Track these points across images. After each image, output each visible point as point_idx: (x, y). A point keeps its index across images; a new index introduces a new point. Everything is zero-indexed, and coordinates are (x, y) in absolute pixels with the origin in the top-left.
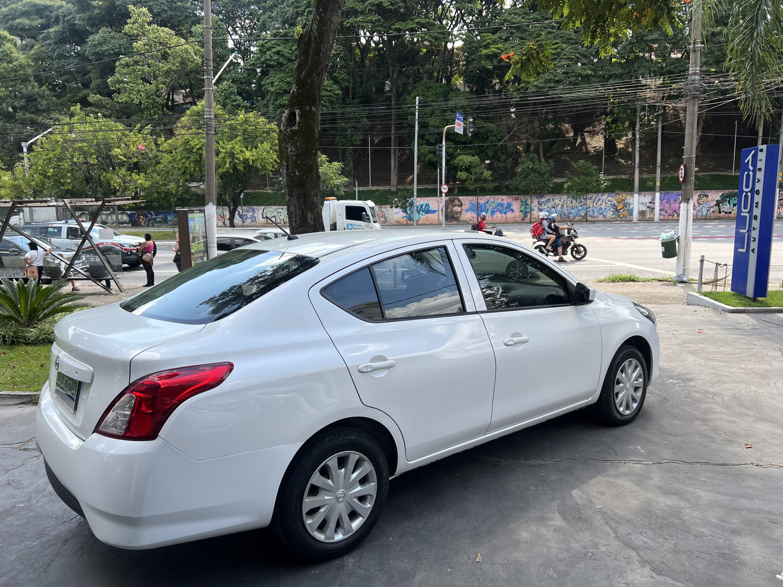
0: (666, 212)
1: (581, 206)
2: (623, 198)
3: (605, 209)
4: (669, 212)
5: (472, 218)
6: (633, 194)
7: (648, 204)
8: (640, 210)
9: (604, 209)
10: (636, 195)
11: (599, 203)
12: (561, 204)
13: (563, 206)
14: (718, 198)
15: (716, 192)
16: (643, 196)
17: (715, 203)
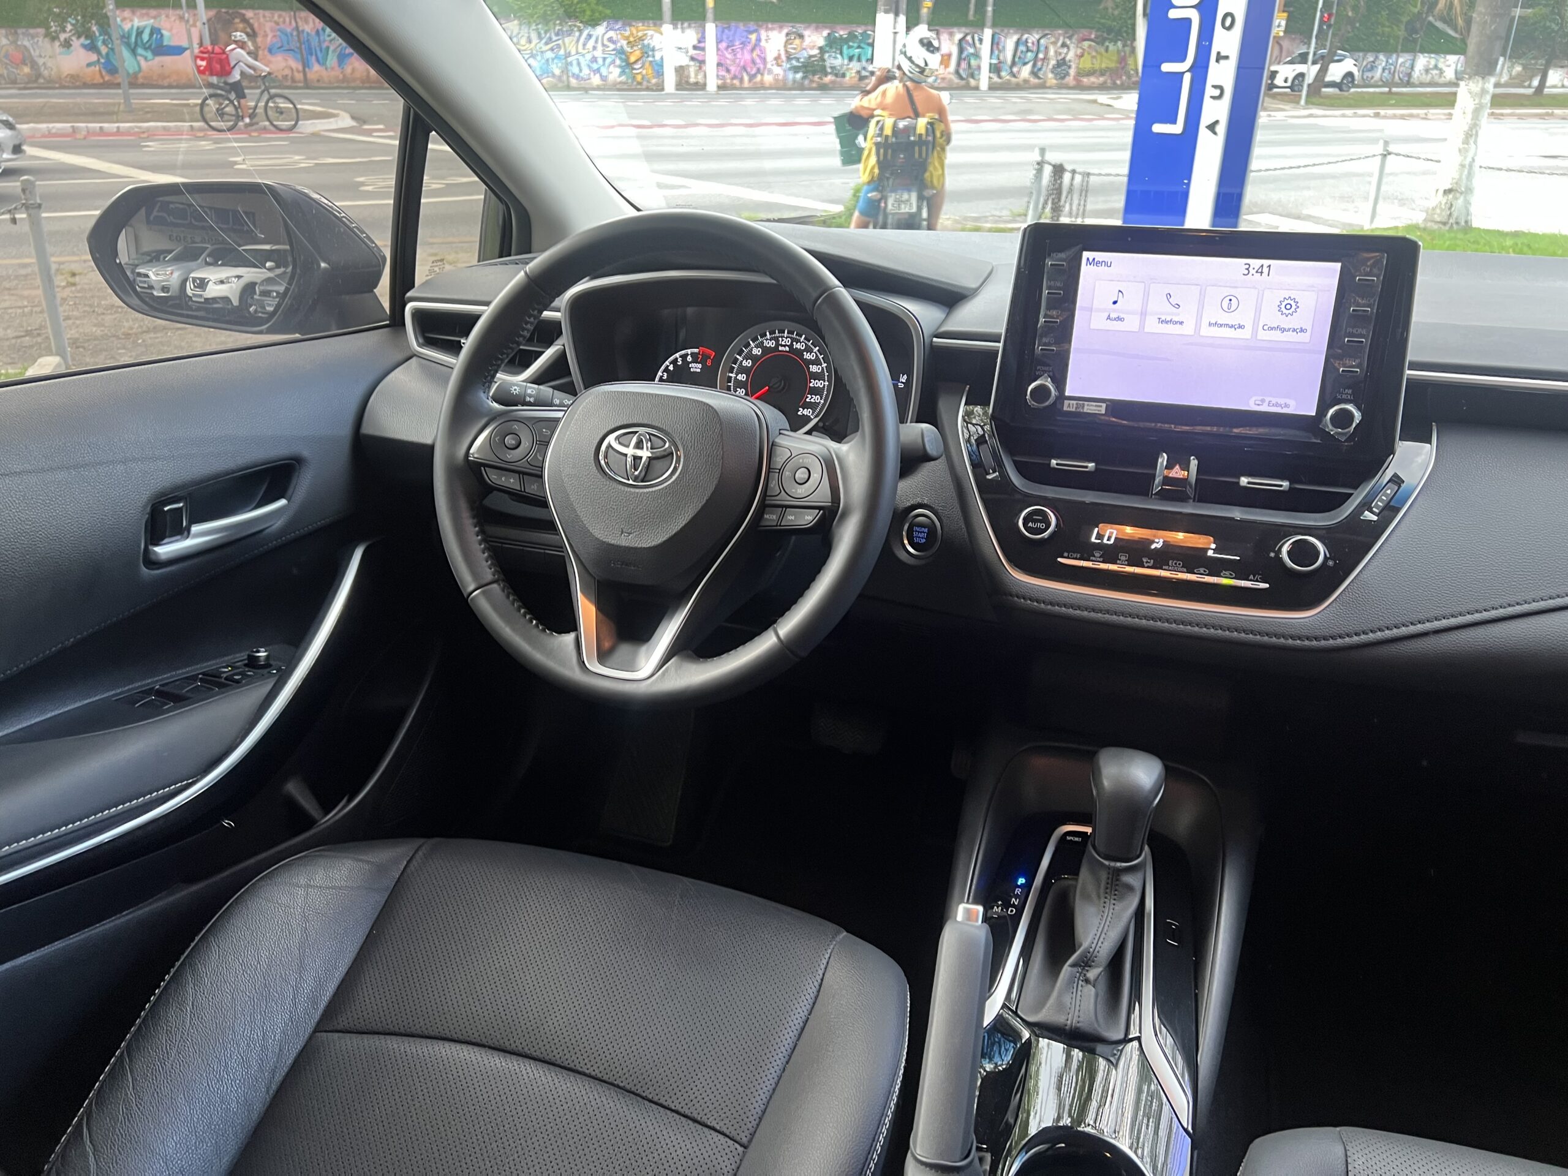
0: (728, 71)
1: (552, 49)
2: (640, 34)
3: (604, 59)
4: (733, 69)
5: (287, 72)
6: (661, 26)
7: (692, 52)
8: (678, 64)
9: (600, 61)
10: (667, 28)
11: (591, 43)
14: (821, 42)
15: (817, 29)
16: (679, 30)
17: (815, 52)
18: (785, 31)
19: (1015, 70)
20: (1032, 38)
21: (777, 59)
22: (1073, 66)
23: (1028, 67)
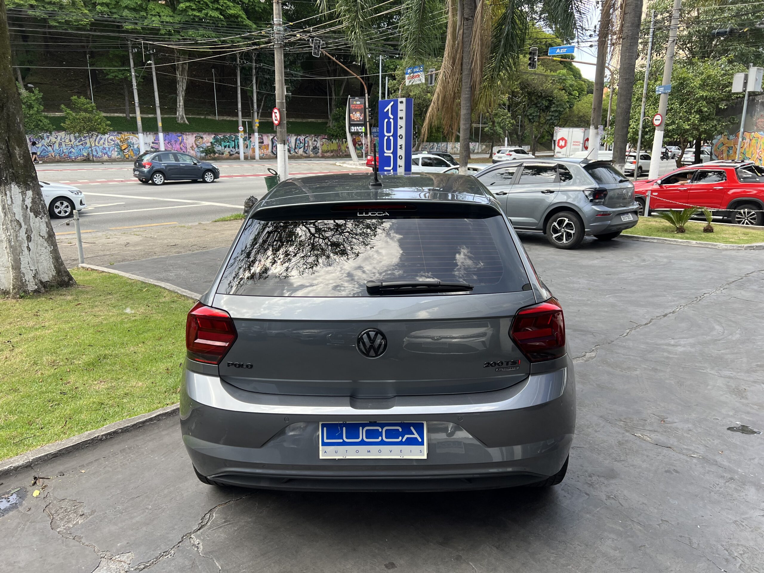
1: (82, 145)
2: (126, 137)
3: (109, 148)
6: (137, 134)
7: (152, 145)
8: (145, 150)
9: (107, 149)
10: (140, 135)
11: (102, 141)
12: (58, 142)
13: (60, 144)
14: (212, 140)
15: (209, 134)
16: (145, 135)
17: (209, 144)
18: (195, 136)
19: (296, 150)
20: (302, 138)
21: (192, 147)
22: (320, 149)
23: (302, 149)
